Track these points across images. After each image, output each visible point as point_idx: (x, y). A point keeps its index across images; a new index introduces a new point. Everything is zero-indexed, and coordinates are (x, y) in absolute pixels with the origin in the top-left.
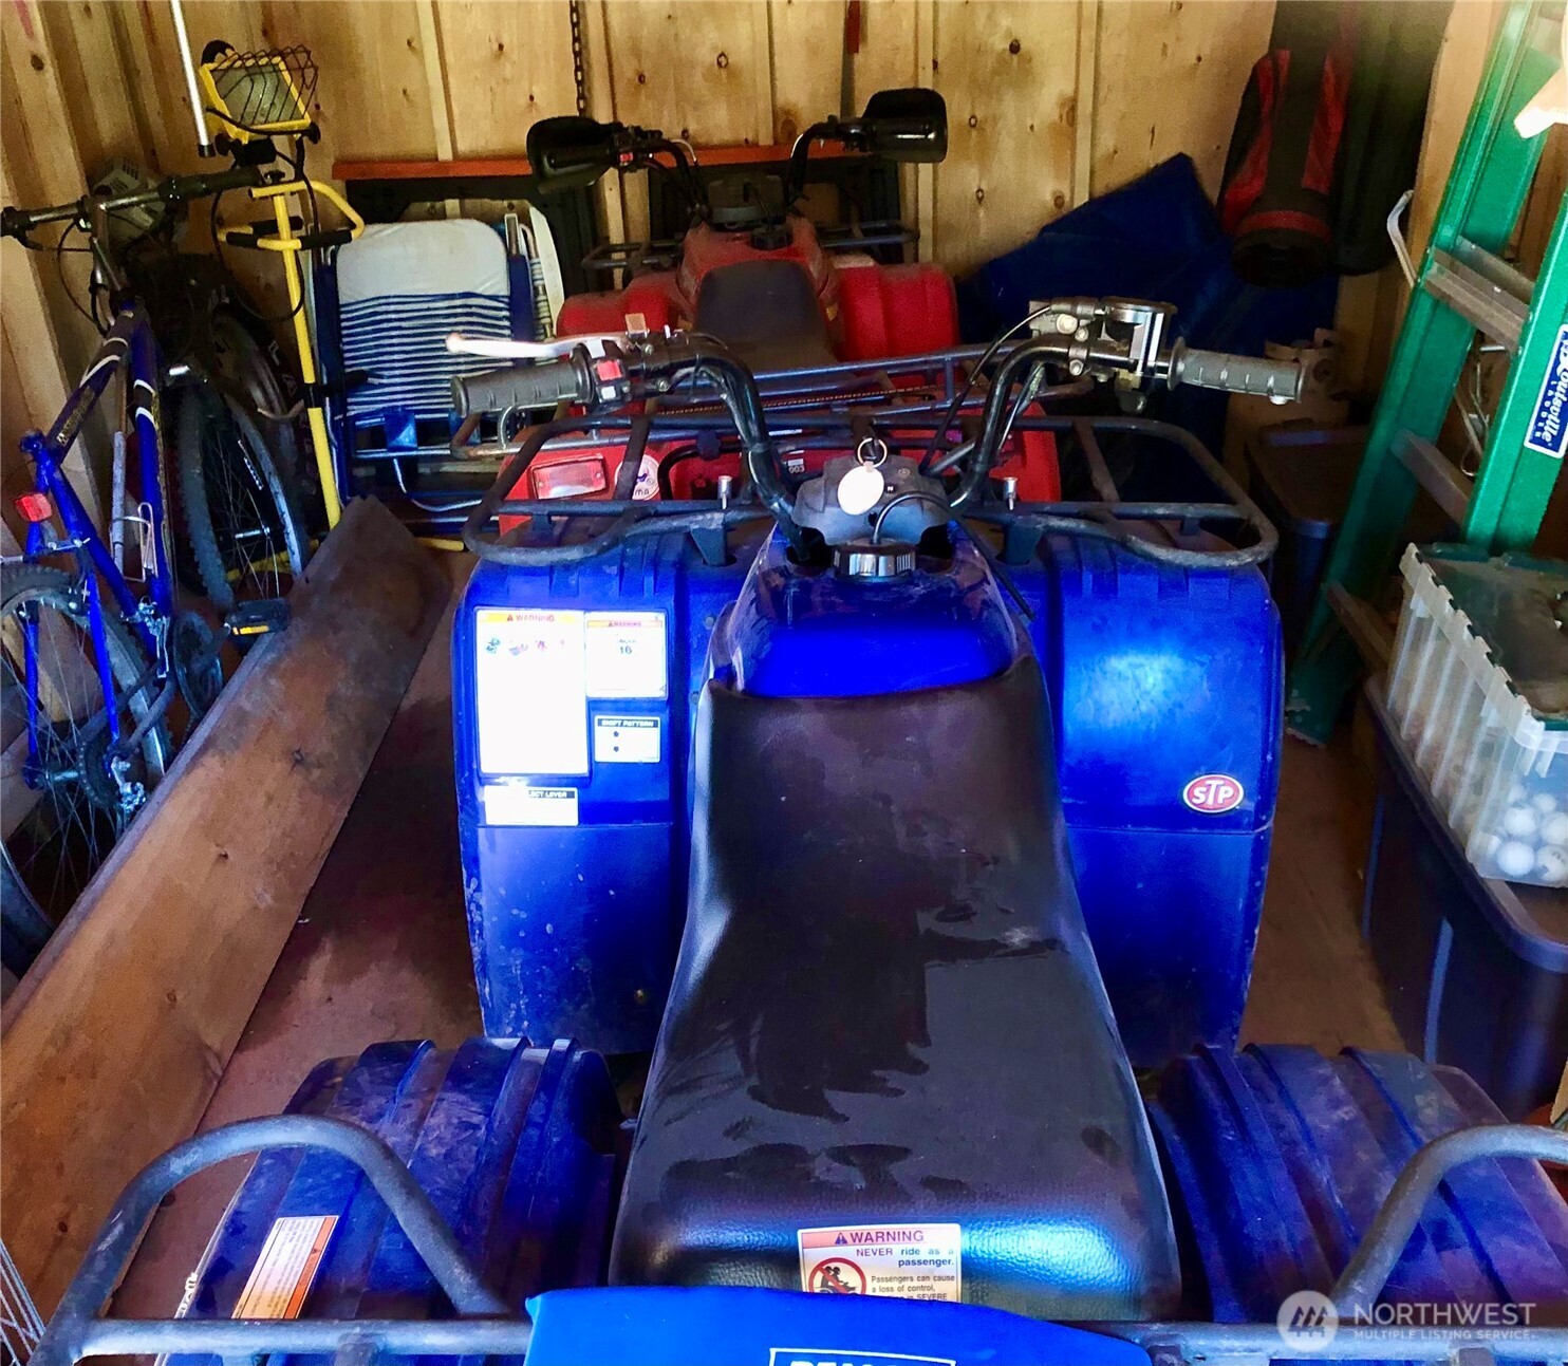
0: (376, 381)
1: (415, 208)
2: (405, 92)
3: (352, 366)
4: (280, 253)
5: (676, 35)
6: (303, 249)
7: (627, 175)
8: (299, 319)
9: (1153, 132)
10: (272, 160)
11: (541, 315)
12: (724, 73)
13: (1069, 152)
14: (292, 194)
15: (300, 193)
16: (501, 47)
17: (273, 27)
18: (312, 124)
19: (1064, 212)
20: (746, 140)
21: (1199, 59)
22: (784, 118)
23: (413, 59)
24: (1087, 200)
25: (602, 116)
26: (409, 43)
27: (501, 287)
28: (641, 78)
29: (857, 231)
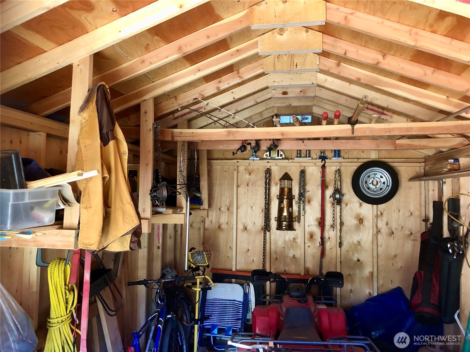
0: (211, 318)
1: (226, 280)
2: (228, 256)
3: (206, 314)
4: (196, 291)
5: (285, 251)
6: (201, 291)
7: (272, 284)
8: (197, 305)
9: (392, 281)
10: (199, 271)
11: (250, 306)
12: (294, 259)
13: (372, 283)
14: (201, 278)
15: (203, 278)
16: (248, 250)
17: (204, 243)
18: (208, 265)
19: (371, 296)
20: (298, 273)
21: (401, 267)
22: (307, 269)
23: (230, 250)
24: (377, 295)
25: (268, 271)
26: (230, 247)
27: (241, 300)
28: (277, 259)
29: (323, 299)
